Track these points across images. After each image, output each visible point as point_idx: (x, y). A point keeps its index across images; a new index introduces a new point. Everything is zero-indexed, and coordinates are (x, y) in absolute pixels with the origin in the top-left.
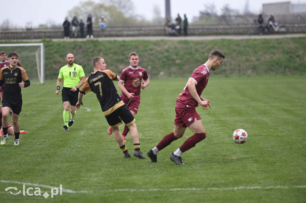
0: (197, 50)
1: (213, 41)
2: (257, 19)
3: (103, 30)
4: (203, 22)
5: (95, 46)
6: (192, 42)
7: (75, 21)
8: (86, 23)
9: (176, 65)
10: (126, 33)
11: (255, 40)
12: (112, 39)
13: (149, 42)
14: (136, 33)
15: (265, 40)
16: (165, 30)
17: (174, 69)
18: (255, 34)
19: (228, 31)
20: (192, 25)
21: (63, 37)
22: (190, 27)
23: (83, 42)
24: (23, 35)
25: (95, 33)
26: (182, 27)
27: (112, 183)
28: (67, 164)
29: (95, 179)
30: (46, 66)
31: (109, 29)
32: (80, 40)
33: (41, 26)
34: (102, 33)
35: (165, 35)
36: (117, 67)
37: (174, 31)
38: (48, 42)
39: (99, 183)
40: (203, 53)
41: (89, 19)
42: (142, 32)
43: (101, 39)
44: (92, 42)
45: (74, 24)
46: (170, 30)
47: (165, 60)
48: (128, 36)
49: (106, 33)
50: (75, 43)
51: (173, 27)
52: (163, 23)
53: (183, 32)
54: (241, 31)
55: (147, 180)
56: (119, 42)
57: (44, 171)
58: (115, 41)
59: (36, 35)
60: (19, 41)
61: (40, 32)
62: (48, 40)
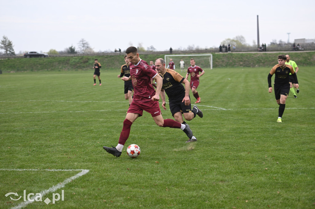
0: (270, 57)
1: (276, 53)
2: (293, 45)
3: (234, 49)
4: (272, 46)
5: (231, 55)
6: (268, 54)
7: (224, 46)
8: (228, 47)
9: (262, 62)
10: (243, 50)
11: (292, 53)
12: (238, 53)
13: (252, 54)
14: (247, 50)
15: (296, 53)
16: (257, 49)
17: (261, 64)
18: (292, 51)
19: (282, 50)
20: (268, 47)
21: (219, 52)
22: (267, 48)
23: (227, 54)
24: (204, 51)
25: (231, 51)
26: (264, 48)
27: (240, 106)
28: (223, 99)
29: (234, 105)
30: (213, 63)
31: (236, 49)
32: (225, 53)
33: (211, 48)
34: (234, 50)
35: (258, 51)
36: (239, 63)
37: (261, 50)
38: (214, 54)
39: (235, 106)
40: (272, 58)
41: (229, 45)
42: (249, 50)
43: (233, 53)
44: (230, 54)
45: (223, 48)
46: (259, 49)
47: (258, 60)
48: (244, 51)
49: (235, 50)
50: (224, 54)
51: (261, 48)
52: (257, 47)
53: (264, 50)
54: (287, 49)
55: (253, 105)
56: (240, 54)
57: (214, 101)
58: (239, 54)
59: (209, 51)
60: (203, 53)
61: (211, 50)
62: (213, 53)
